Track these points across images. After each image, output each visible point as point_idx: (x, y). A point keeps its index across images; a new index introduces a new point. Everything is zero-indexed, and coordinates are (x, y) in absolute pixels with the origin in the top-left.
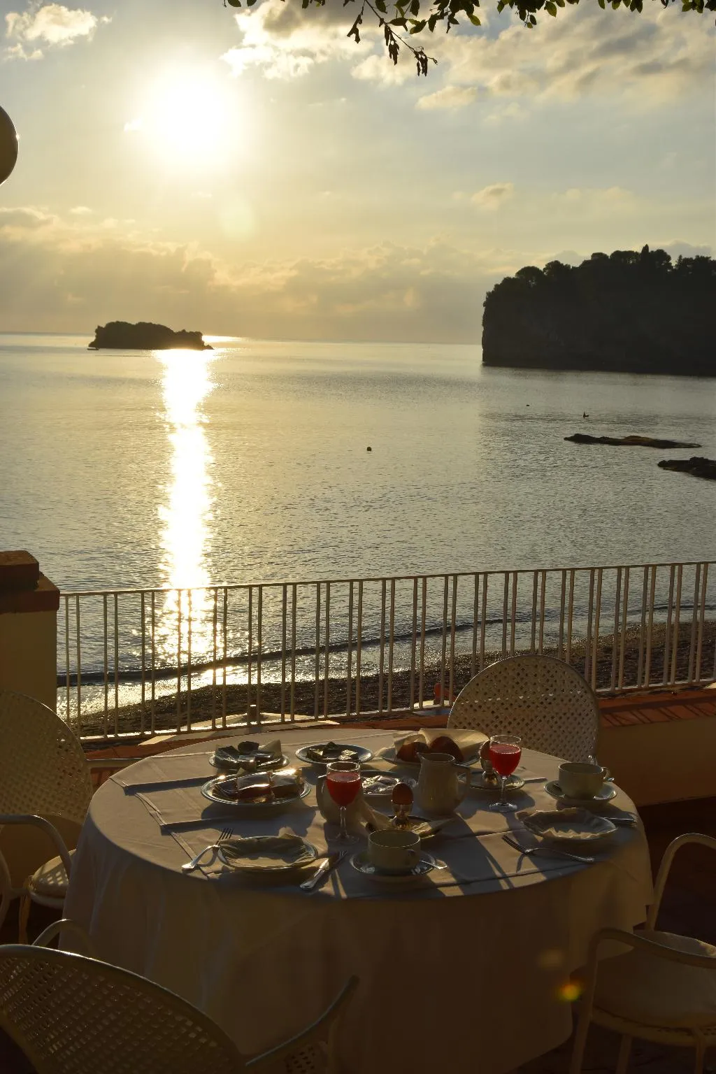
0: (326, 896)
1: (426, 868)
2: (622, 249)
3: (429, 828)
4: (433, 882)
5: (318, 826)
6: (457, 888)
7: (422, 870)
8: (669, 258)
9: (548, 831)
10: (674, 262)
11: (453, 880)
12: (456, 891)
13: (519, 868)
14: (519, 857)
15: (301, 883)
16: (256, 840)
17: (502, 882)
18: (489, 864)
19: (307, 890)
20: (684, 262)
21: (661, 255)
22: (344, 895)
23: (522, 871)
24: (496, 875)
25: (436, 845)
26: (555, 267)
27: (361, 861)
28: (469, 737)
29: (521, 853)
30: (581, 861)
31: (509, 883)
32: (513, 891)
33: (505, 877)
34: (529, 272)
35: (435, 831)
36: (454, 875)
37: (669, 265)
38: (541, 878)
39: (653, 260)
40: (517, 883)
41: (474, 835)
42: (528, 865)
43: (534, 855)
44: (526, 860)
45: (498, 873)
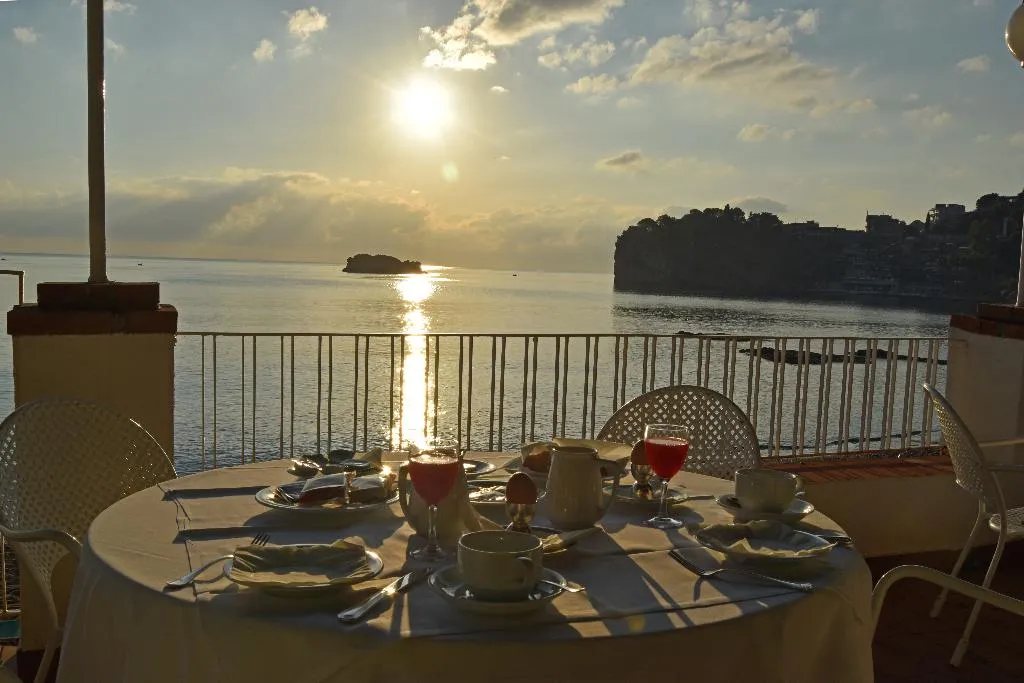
0: (377, 631)
1: (551, 592)
2: (711, 207)
3: (559, 541)
4: (560, 614)
5: (401, 538)
6: (600, 624)
7: (544, 594)
8: (743, 214)
9: (738, 543)
10: (747, 217)
11: (593, 612)
12: (599, 630)
13: (697, 595)
14: (693, 584)
15: (339, 612)
16: (295, 550)
17: (674, 617)
18: (650, 590)
19: (351, 621)
20: (754, 217)
21: (738, 212)
22: (406, 631)
23: (702, 600)
24: (662, 607)
25: (568, 563)
26: (665, 219)
27: (448, 578)
28: (615, 450)
29: (697, 577)
30: (790, 587)
31: (685, 619)
32: (692, 629)
33: (677, 610)
34: (647, 222)
35: (568, 544)
36: (595, 606)
37: (743, 219)
38: (734, 611)
39: (732, 214)
40: (698, 618)
41: (624, 553)
42: (710, 593)
43: (720, 580)
44: (705, 584)
45: (665, 604)
